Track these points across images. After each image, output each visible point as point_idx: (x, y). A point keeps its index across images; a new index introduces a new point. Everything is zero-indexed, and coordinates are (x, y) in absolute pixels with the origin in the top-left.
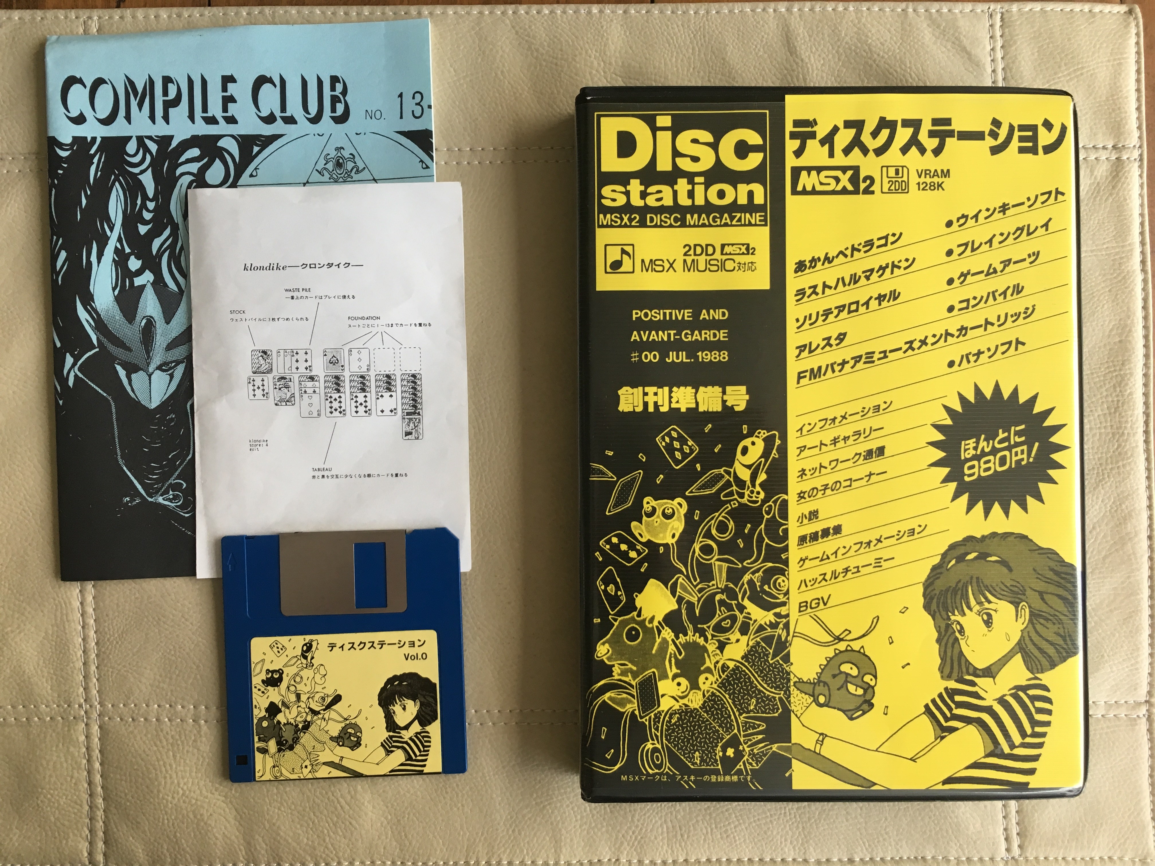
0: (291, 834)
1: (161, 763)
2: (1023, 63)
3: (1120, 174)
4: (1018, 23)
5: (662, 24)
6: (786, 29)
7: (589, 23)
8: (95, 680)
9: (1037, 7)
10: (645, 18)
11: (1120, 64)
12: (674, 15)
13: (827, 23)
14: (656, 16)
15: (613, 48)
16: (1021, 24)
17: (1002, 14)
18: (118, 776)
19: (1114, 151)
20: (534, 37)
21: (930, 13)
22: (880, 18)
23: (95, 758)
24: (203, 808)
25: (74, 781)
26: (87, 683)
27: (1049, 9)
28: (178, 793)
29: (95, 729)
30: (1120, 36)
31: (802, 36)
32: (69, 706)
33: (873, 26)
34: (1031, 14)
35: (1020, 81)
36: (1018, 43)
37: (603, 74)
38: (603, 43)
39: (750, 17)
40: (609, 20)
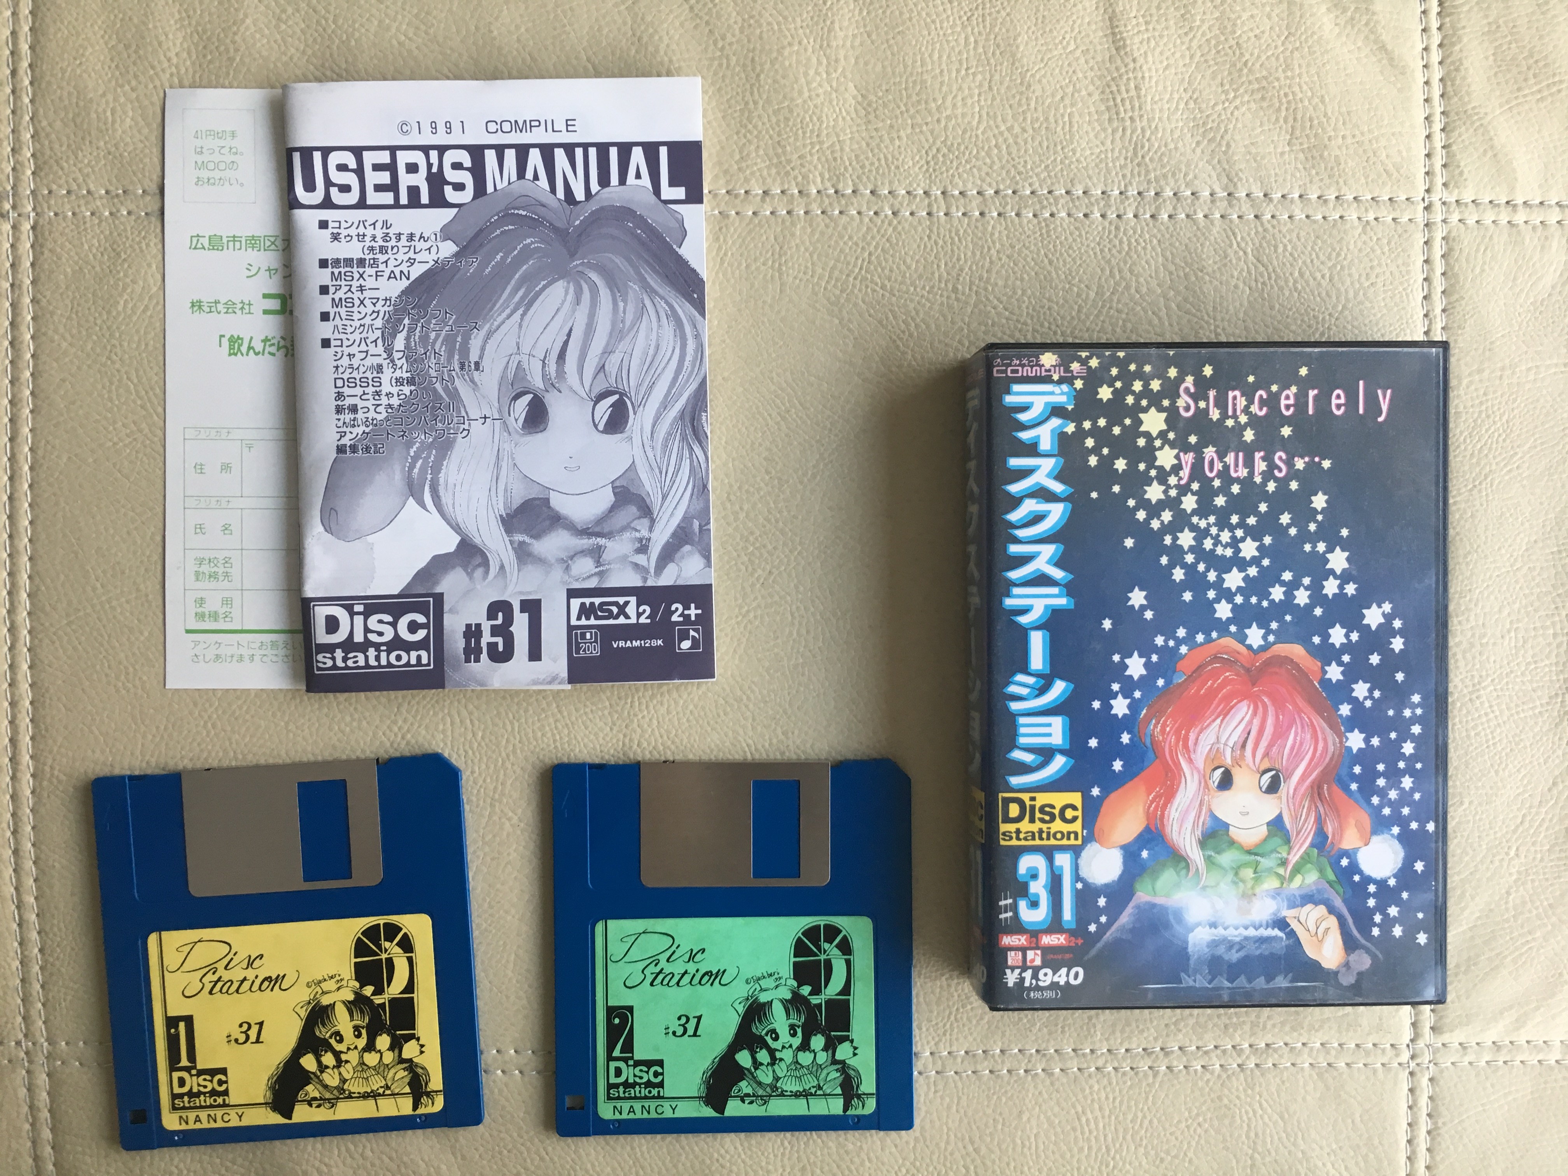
2: (1471, 71)
8: (40, 1005)
16: (1469, 11)
23: (42, 1121)
25: (11, 1153)
26: (27, 1010)
29: (42, 1079)
31: (1134, 22)
35: (1466, 99)
36: (1465, 40)
37: (825, 76)
38: (826, 29)
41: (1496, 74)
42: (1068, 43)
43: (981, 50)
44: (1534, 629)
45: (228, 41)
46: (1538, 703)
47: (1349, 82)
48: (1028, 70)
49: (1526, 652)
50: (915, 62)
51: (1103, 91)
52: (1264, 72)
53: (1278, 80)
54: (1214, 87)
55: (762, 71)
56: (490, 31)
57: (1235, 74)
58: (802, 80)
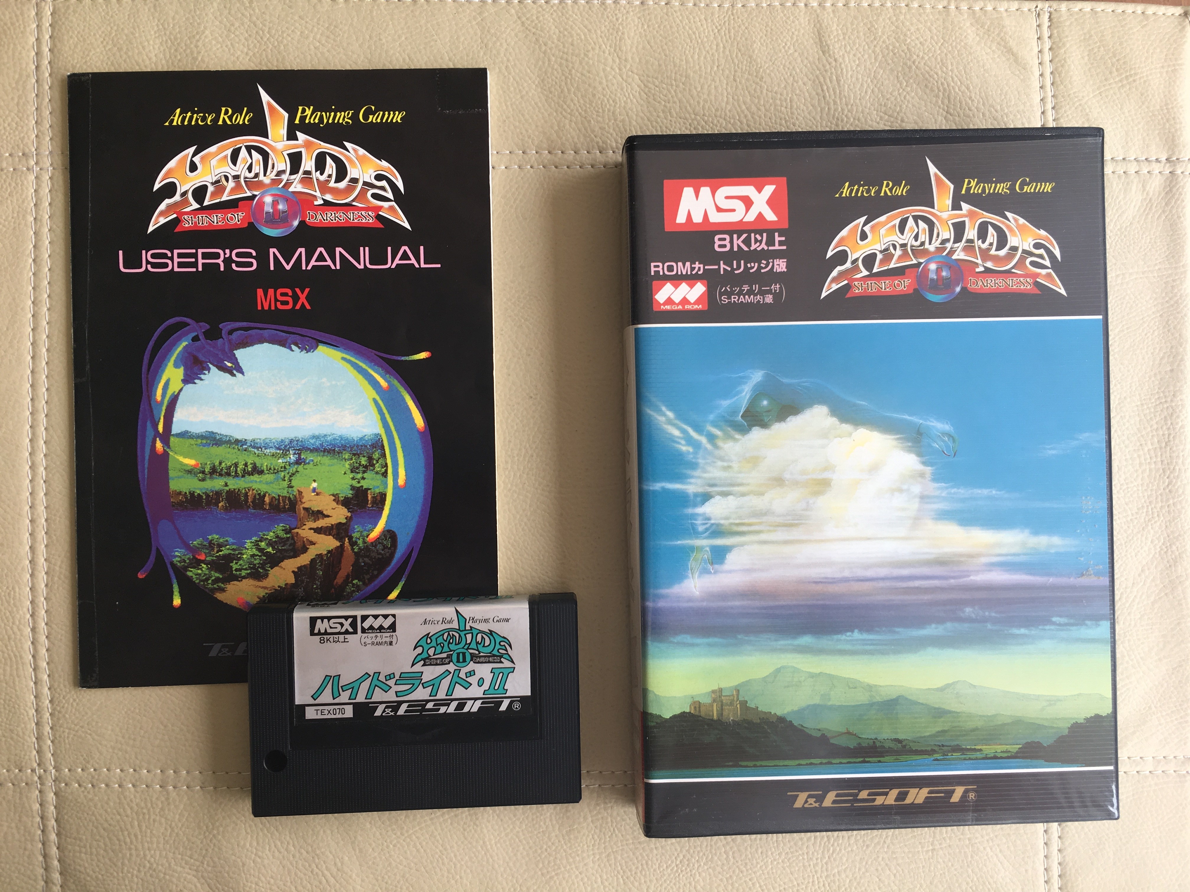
1: (126, 833)
2: (1073, 67)
3: (1174, 190)
4: (1068, 23)
5: (683, 17)
6: (818, 25)
7: (603, 14)
8: (49, 742)
9: (1087, 6)
10: (665, 11)
11: (1174, 71)
12: (697, 8)
13: (863, 20)
14: (677, 9)
15: (629, 42)
16: (1070, 25)
17: (1050, 13)
18: (77, 848)
19: (1168, 165)
20: (542, 29)
21: (974, 11)
22: (920, 15)
23: (50, 828)
24: (172, 882)
25: (27, 853)
26: (40, 746)
27: (1099, 10)
28: (144, 867)
29: (51, 797)
30: (1175, 41)
31: (835, 33)
32: (20, 771)
33: (912, 24)
34: (1081, 14)
35: (1070, 86)
36: (1068, 45)
37: (618, 71)
38: (618, 38)
39: (779, 11)
40: (625, 12)
41: (1089, 70)
42: (789, 48)
43: (727, 53)
44: (1126, 460)
45: (192, 46)
46: (1129, 513)
47: (987, 75)
48: (761, 67)
49: (1120, 476)
50: (681, 60)
51: (814, 81)
52: (927, 68)
53: (937, 74)
54: (892, 78)
55: (573, 68)
56: (380, 40)
57: (907, 70)
58: (602, 74)
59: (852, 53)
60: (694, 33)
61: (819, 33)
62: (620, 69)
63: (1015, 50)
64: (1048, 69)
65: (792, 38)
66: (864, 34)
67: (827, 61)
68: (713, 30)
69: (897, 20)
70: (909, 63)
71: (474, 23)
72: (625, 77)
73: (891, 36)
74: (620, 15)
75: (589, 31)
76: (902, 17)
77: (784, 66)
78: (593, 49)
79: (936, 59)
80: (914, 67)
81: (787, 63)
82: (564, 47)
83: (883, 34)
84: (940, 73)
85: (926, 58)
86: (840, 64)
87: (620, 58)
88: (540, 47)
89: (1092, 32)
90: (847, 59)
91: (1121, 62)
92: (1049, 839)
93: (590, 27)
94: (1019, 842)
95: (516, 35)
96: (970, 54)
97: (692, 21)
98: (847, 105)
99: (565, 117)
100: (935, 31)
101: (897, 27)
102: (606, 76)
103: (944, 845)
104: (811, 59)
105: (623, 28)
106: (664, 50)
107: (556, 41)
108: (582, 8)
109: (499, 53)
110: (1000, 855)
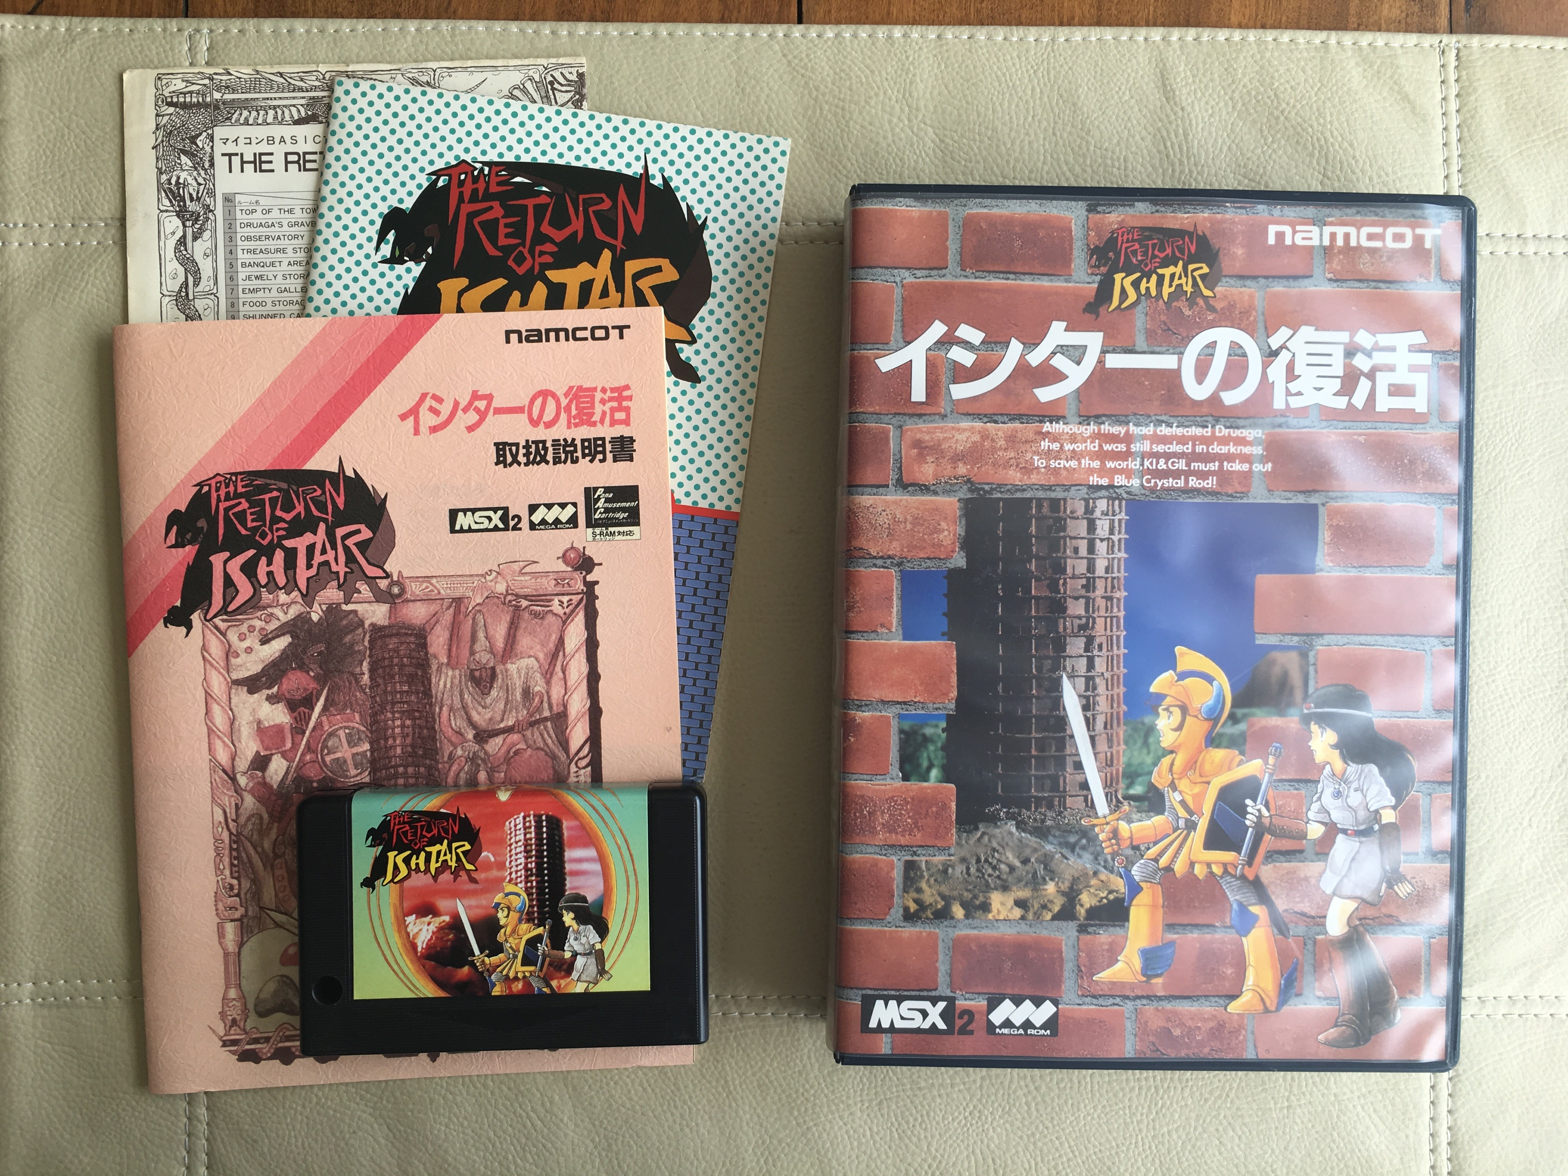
0: (463, 1160)
2: (1485, 119)
4: (1480, 63)
5: (990, 54)
6: (1161, 65)
7: (889, 52)
9: (1506, 41)
10: (967, 46)
12: (1007, 43)
13: (1218, 58)
14: (983, 44)
15: (921, 86)
16: (1483, 65)
17: (1458, 49)
20: (813, 70)
21: (1360, 48)
24: (344, 1122)
27: (1521, 46)
31: (1183, 75)
33: (1281, 64)
34: (1498, 51)
35: (1481, 143)
36: (1480, 91)
37: (907, 123)
38: (908, 81)
39: (1112, 47)
40: (917, 48)
41: (1507, 122)
42: (1124, 93)
43: (1046, 99)
44: (1545, 619)
46: (1548, 687)
47: (1375, 128)
48: (1087, 118)
49: (1537, 640)
50: (987, 109)
51: (1154, 137)
52: (1299, 120)
53: (1311, 126)
54: (1254, 133)
55: (851, 118)
56: (612, 83)
57: (1273, 122)
58: (887, 126)
59: (1204, 100)
60: (1004, 75)
61: (1162, 75)
62: (909, 120)
63: (1412, 97)
64: (1454, 121)
65: (1128, 81)
66: (1220, 76)
67: (1172, 110)
68: (1027, 71)
69: (1262, 58)
70: (1276, 113)
71: (729, 62)
72: (915, 130)
73: (1253, 78)
74: (910, 52)
75: (872, 72)
76: (1268, 55)
77: (1117, 116)
78: (877, 95)
79: (1311, 108)
80: (1282, 118)
81: (1121, 113)
82: (840, 92)
83: (1244, 75)
84: (1315, 125)
85: (1299, 106)
86: (1188, 114)
87: (909, 107)
88: (810, 94)
89: (1512, 74)
90: (1197, 108)
91: (1548, 113)
92: (1436, 1097)
93: (873, 67)
94: (1398, 1100)
95: (781, 78)
96: (1355, 101)
97: (1001, 59)
98: (1196, 165)
99: (840, 181)
100: (1310, 72)
101: (1262, 67)
102: (892, 129)
103: (1302, 1102)
104: (1152, 107)
105: (915, 68)
106: (965, 96)
107: (830, 85)
108: (863, 44)
109: (758, 100)
110: (1374, 1116)
